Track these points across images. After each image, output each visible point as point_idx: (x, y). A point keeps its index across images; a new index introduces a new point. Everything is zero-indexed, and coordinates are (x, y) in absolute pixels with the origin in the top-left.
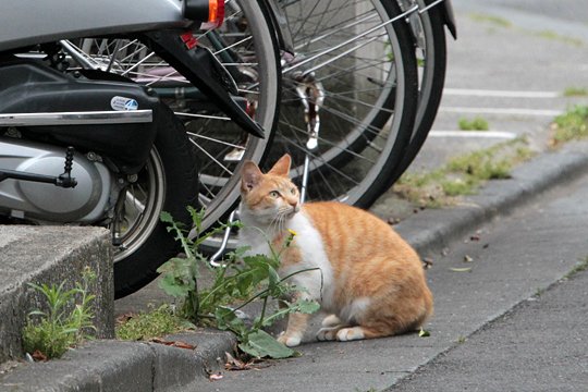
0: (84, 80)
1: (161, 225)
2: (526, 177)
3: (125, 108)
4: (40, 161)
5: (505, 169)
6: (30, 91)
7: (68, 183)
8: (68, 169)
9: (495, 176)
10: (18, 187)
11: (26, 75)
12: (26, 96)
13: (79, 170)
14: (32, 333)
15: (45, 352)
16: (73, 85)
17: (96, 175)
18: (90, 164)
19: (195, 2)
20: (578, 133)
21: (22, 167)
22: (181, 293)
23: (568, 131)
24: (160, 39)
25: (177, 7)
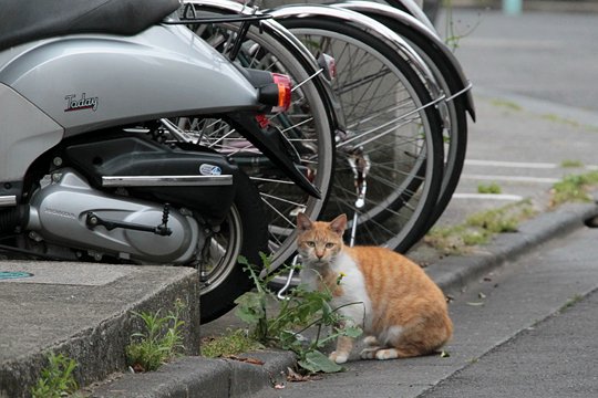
0: (178, 150)
1: (238, 266)
2: (529, 231)
3: (211, 174)
4: (143, 214)
5: (513, 225)
6: (136, 158)
7: (165, 232)
8: (165, 220)
9: (505, 230)
10: (125, 234)
11: (131, 146)
12: (132, 162)
13: (174, 222)
14: (134, 350)
15: (144, 365)
16: (170, 154)
17: (187, 226)
18: (183, 217)
19: (268, 90)
20: (571, 197)
21: (130, 219)
22: (253, 320)
23: (563, 195)
24: (239, 119)
25: (254, 93)
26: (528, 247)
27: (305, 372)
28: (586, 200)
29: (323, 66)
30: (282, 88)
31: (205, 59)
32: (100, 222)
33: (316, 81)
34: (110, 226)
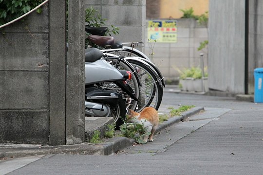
0: (105, 90)
1: (119, 119)
2: (170, 120)
3: (113, 96)
4: (97, 106)
5: (167, 119)
6: (95, 92)
7: (103, 110)
8: (103, 107)
9: (164, 120)
10: (93, 111)
11: (94, 89)
12: (94, 93)
13: (104, 108)
15: (108, 137)
16: (103, 91)
17: (107, 108)
18: (106, 107)
19: (126, 75)
20: (175, 115)
21: (94, 107)
22: (124, 131)
23: (173, 114)
24: (119, 82)
25: (122, 76)
26: (171, 124)
27: (138, 143)
28: (180, 115)
29: (136, 70)
30: (129, 74)
31: (110, 68)
32: (87, 108)
33: (135, 73)
34: (89, 109)
